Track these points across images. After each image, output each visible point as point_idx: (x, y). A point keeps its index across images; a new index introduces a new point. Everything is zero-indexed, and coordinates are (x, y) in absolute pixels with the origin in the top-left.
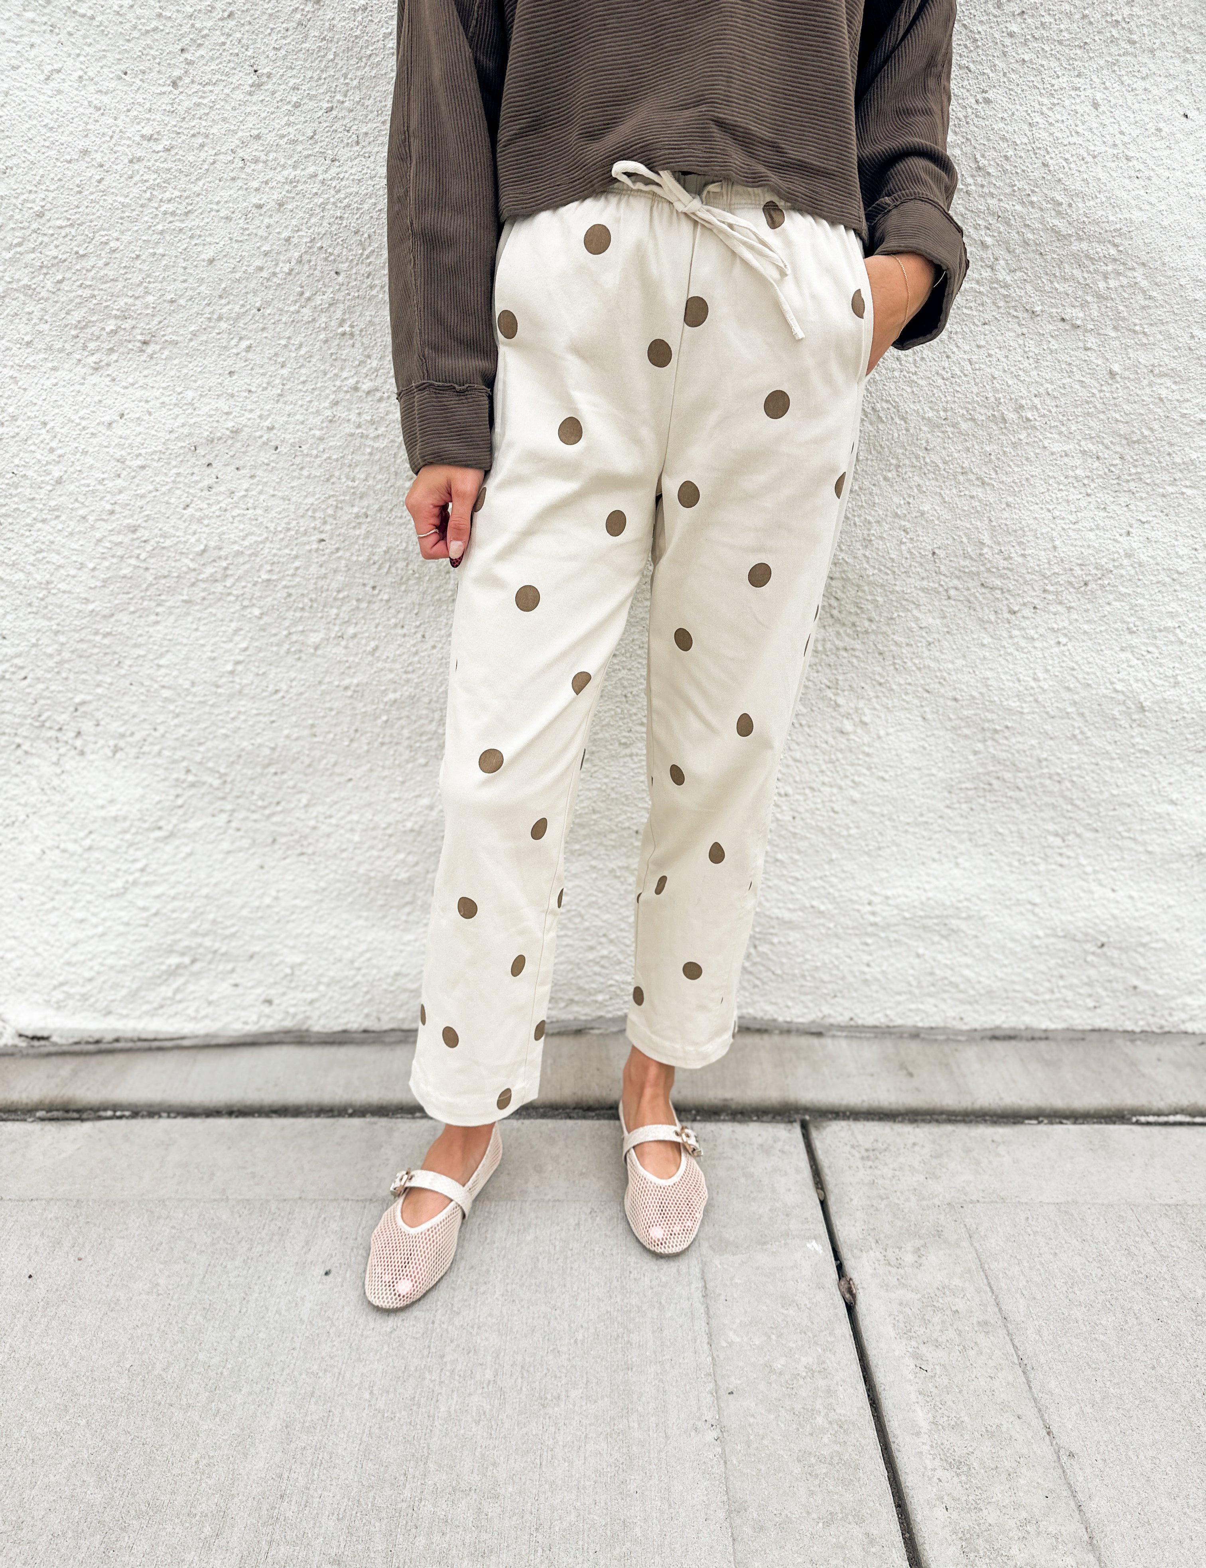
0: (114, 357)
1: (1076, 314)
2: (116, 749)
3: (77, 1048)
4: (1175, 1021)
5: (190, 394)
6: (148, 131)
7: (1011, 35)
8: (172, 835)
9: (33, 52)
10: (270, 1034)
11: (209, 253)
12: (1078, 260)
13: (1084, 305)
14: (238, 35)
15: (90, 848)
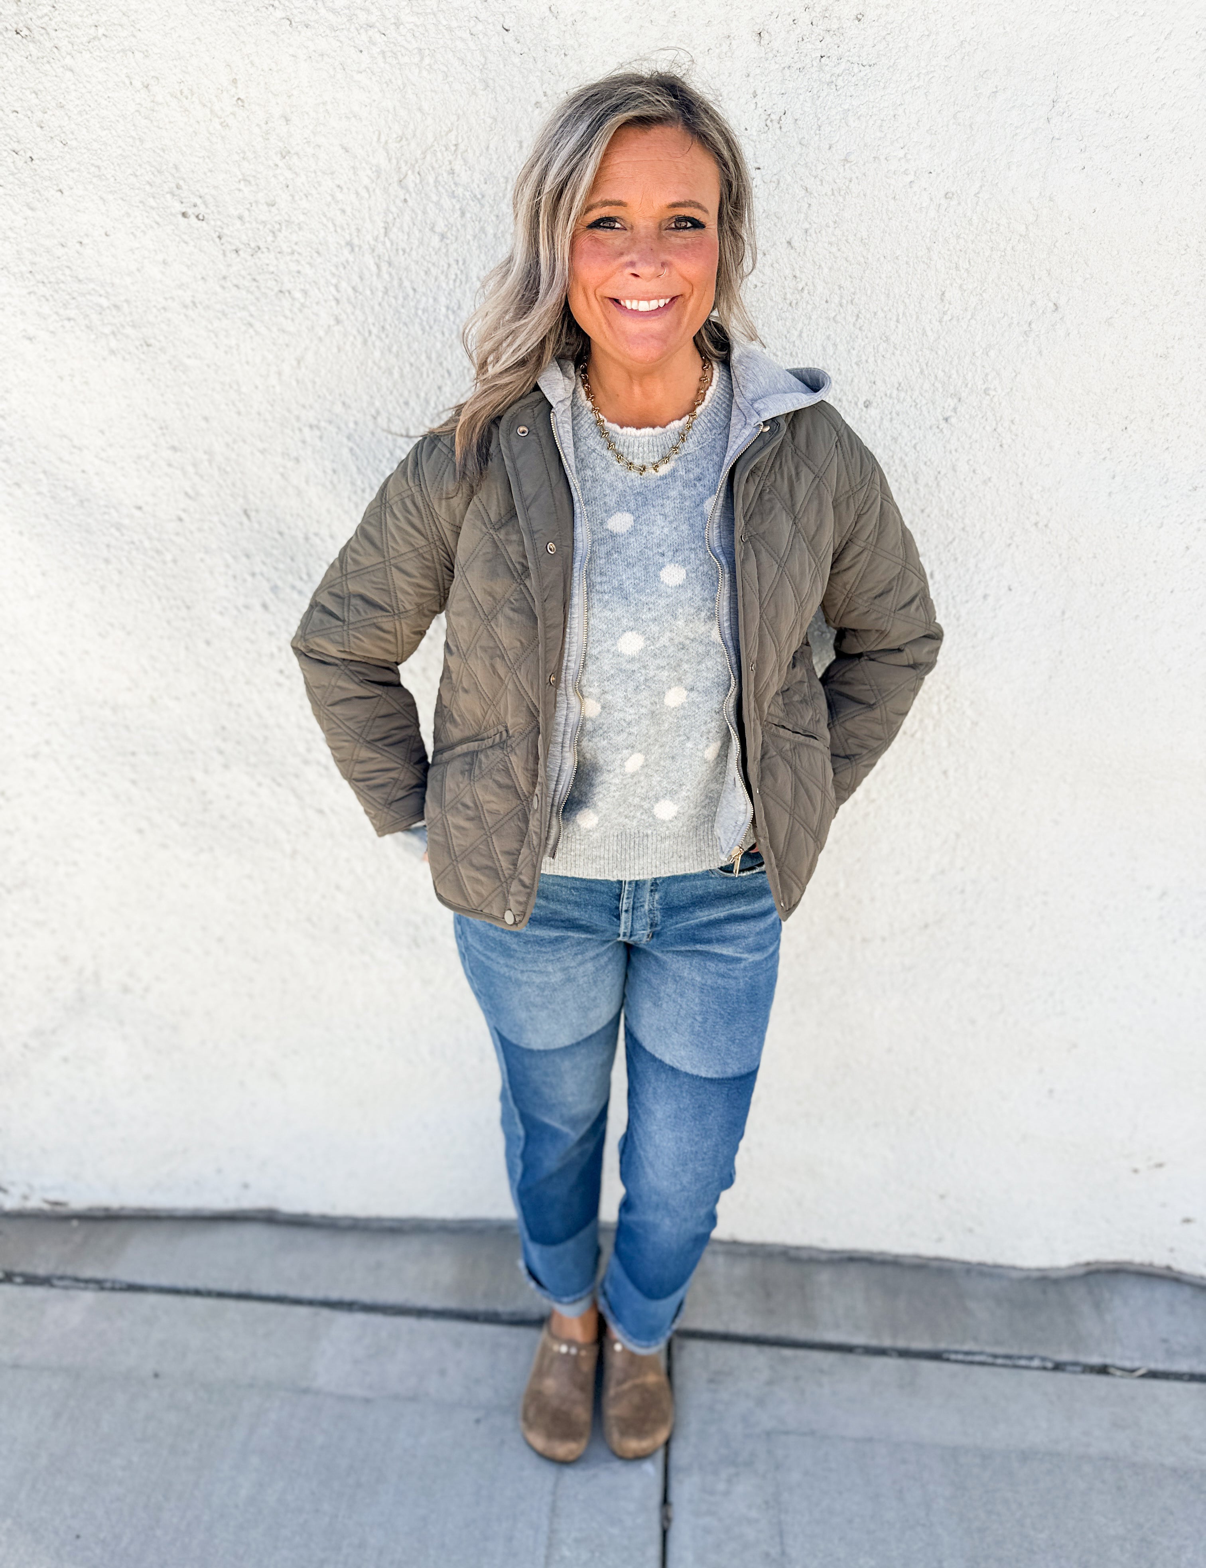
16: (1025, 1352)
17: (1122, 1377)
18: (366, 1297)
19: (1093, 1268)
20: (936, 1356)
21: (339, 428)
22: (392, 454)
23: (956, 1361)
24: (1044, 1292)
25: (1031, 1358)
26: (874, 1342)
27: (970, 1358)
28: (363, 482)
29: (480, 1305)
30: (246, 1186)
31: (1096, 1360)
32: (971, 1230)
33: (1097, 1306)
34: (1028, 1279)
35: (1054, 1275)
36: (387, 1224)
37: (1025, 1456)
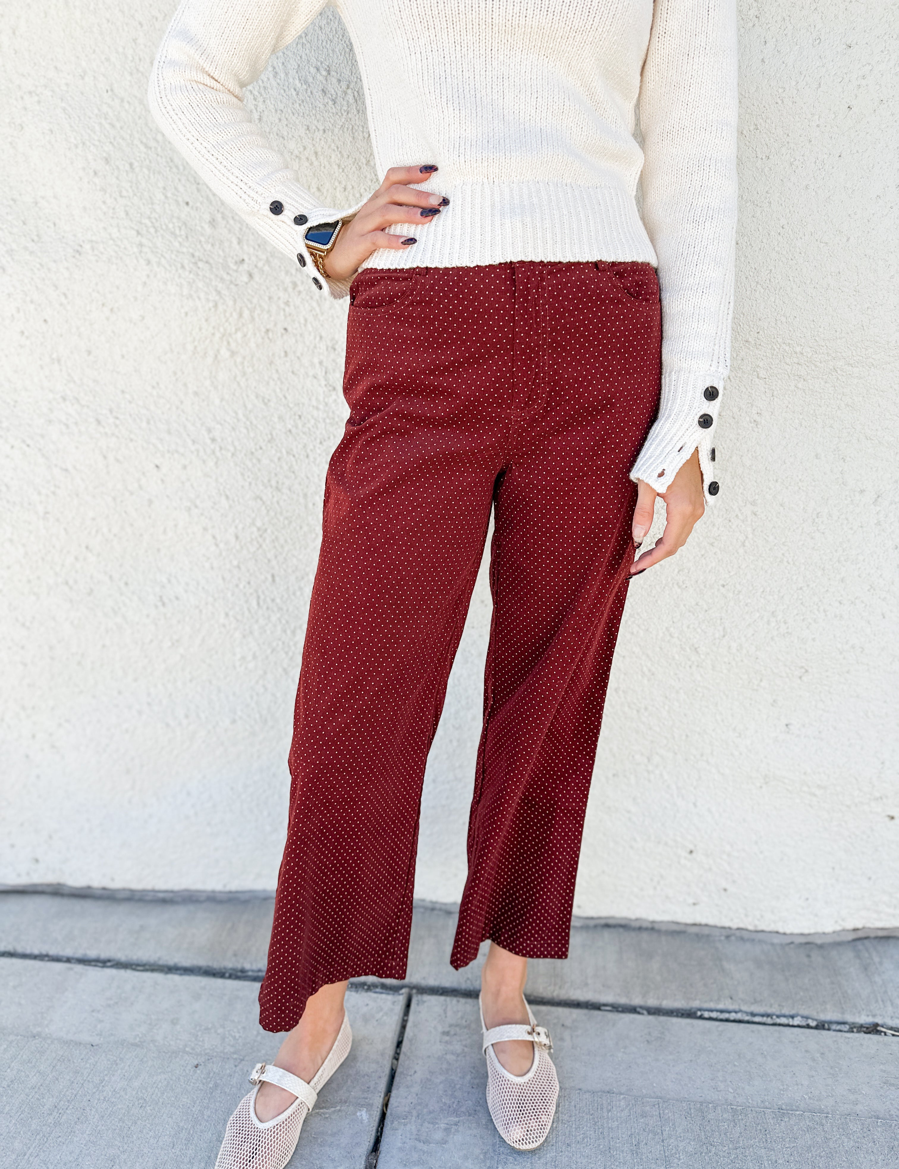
16: (786, 1011)
17: (893, 1035)
18: (121, 956)
19: (860, 934)
20: (690, 1014)
21: (53, 91)
22: (99, 110)
23: (710, 1019)
24: (809, 956)
25: (792, 1017)
26: (623, 1001)
27: (725, 1016)
28: (75, 138)
29: (229, 964)
30: (37, 861)
31: (864, 1019)
32: (725, 890)
33: (866, 968)
34: (792, 943)
35: (819, 941)
36: (161, 895)
37: (782, 1113)
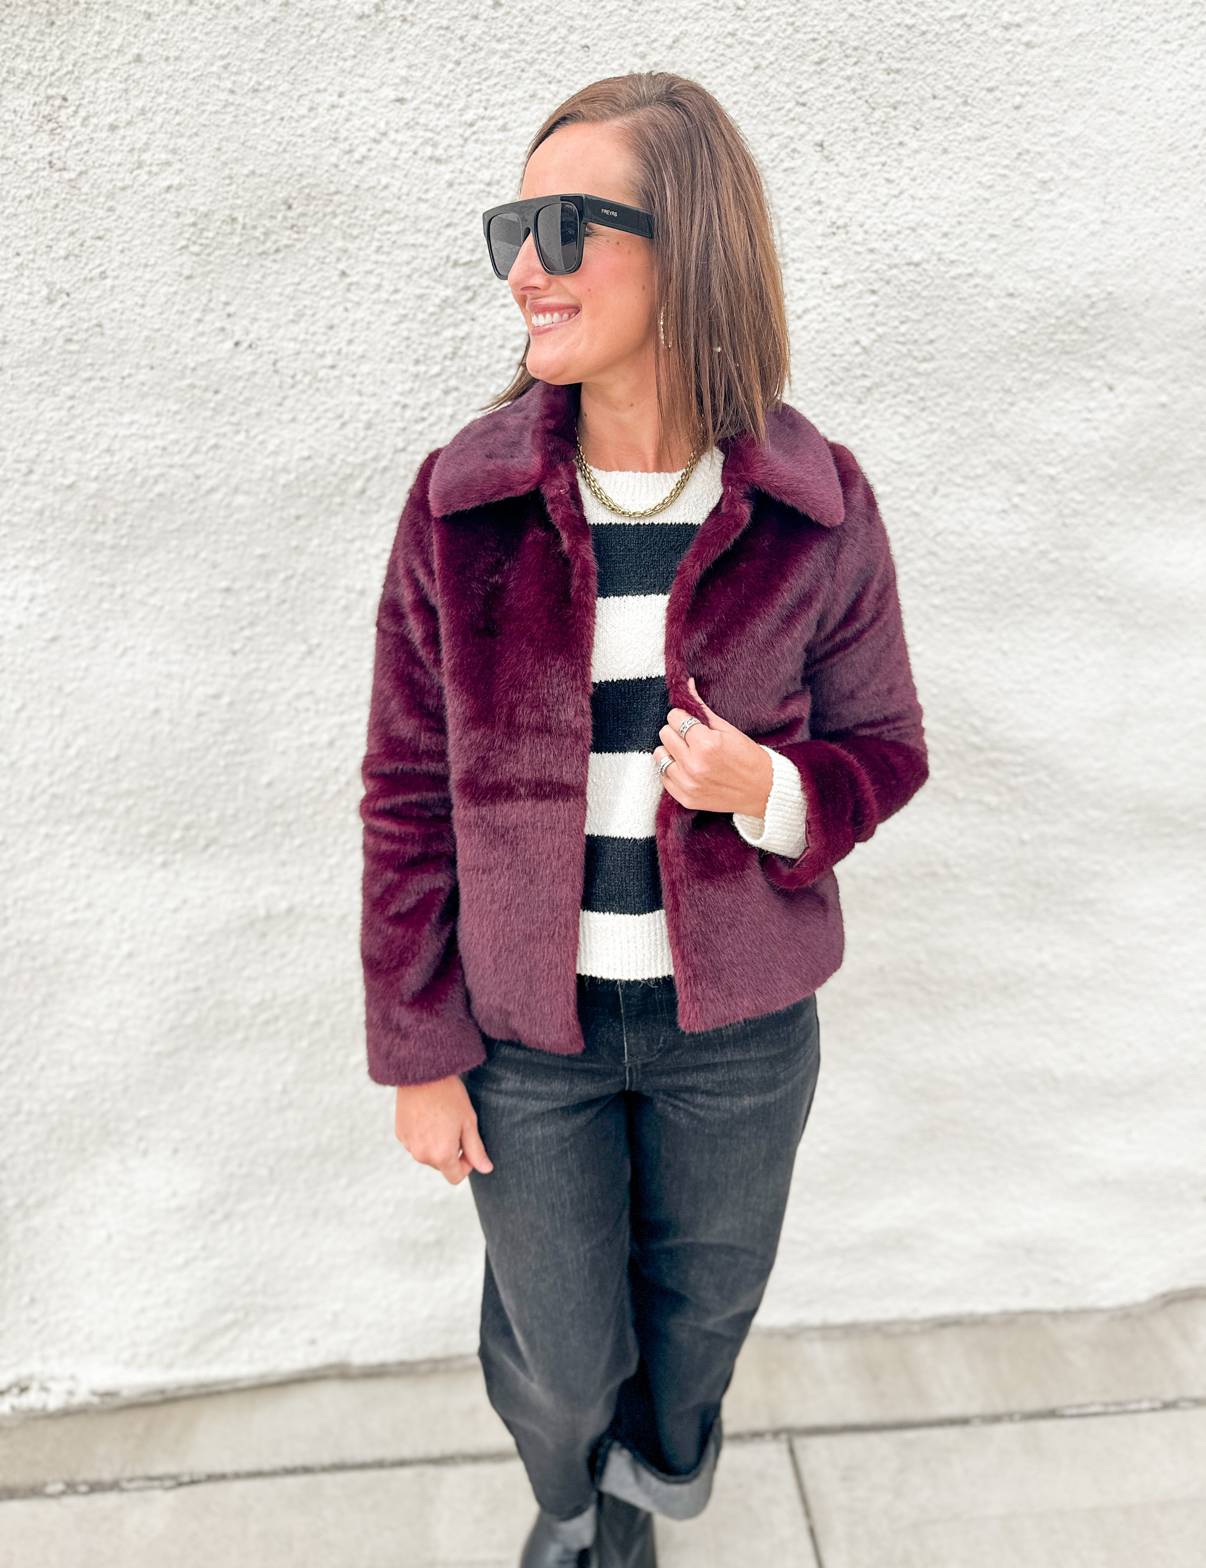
0: (179, 856)
1: (993, 800)
2: (176, 1151)
3: (144, 1400)
4: (1089, 1300)
5: (248, 882)
6: (211, 691)
7: (935, 607)
8: (227, 1217)
9: (110, 634)
10: (315, 1370)
11: (265, 779)
12: (993, 764)
13: (998, 794)
14: (290, 616)
15: (154, 1233)
